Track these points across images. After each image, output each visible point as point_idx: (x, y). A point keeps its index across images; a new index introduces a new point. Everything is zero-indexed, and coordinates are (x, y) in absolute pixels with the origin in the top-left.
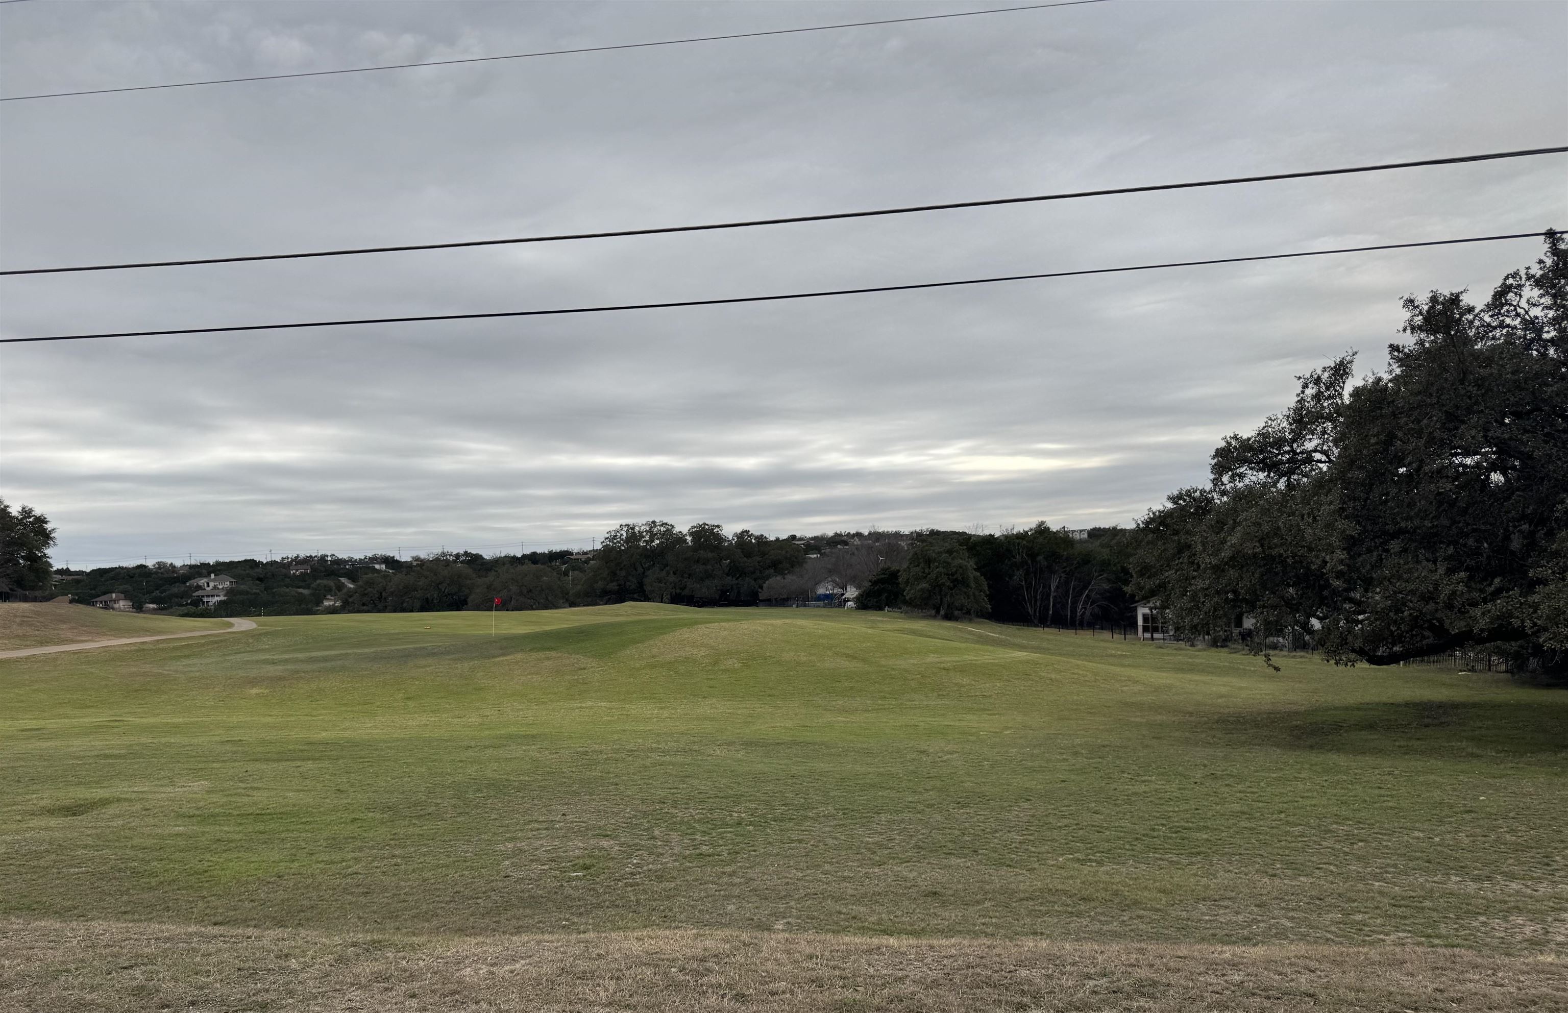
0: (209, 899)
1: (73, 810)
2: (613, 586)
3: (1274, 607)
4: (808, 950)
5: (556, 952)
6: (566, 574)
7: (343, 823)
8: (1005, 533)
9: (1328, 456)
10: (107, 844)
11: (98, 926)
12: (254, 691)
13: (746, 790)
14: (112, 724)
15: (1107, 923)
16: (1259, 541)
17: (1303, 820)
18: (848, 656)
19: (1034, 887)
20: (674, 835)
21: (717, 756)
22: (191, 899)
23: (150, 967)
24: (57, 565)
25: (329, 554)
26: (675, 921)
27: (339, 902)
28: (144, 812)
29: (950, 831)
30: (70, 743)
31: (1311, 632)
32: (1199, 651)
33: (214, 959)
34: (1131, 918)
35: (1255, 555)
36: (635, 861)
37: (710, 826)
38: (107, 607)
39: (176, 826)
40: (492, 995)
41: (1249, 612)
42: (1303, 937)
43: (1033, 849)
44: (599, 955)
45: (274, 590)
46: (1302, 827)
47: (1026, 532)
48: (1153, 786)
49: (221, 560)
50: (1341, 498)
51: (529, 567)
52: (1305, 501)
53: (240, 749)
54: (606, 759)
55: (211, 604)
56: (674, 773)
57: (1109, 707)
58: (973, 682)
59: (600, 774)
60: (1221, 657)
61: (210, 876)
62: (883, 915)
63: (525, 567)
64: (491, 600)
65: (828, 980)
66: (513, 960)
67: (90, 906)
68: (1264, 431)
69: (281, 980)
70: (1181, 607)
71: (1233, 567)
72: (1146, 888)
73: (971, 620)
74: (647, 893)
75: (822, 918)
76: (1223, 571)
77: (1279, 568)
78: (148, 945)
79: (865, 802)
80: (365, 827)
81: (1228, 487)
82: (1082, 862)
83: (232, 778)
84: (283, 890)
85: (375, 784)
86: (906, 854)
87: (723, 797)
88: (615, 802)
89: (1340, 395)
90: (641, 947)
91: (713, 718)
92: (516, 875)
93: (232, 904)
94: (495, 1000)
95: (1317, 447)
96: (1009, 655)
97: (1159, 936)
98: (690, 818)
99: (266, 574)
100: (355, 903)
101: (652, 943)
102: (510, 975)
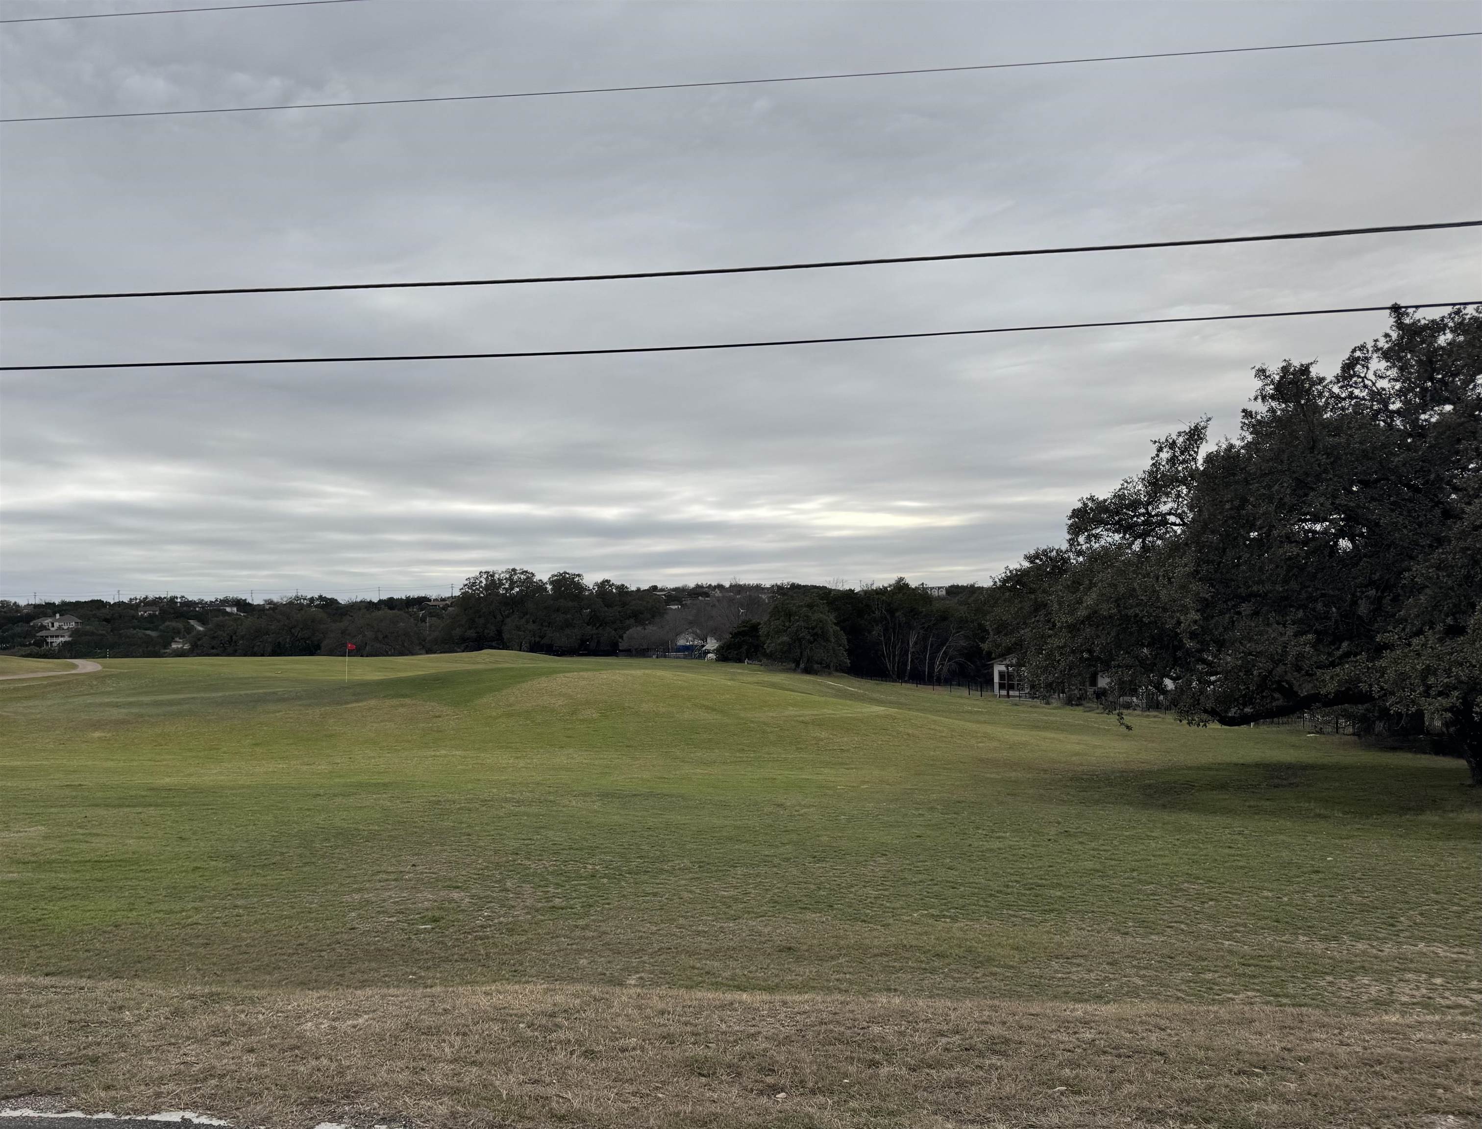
0: (42, 948)
2: (471, 633)
3: (1129, 667)
4: (661, 1006)
5: (401, 1007)
6: (423, 620)
7: (184, 871)
8: (865, 588)
9: (1182, 519)
12: (97, 734)
15: (959, 980)
16: (1115, 602)
18: (707, 708)
19: (888, 943)
20: (527, 886)
21: (573, 806)
22: (23, 948)
25: (179, 596)
26: (525, 976)
27: (178, 953)
29: (806, 885)
31: (1163, 691)
32: (1055, 708)
33: (44, 1011)
34: (984, 975)
35: (1111, 615)
36: (486, 914)
37: (563, 878)
39: (9, 871)
40: (333, 1049)
41: (1103, 671)
42: (1154, 996)
43: (888, 905)
44: (445, 1009)
45: (121, 632)
46: (1154, 885)
47: (886, 588)
48: (1007, 842)
49: (67, 600)
50: (1196, 561)
51: (385, 612)
52: (1160, 563)
53: (79, 793)
54: (459, 809)
55: (54, 644)
56: (528, 823)
57: (965, 762)
58: (831, 736)
59: (452, 824)
60: (1075, 715)
61: (44, 925)
62: (737, 970)
63: (381, 613)
64: (344, 645)
65: (680, 1036)
66: (357, 1014)
68: (1120, 493)
69: (114, 1032)
70: (1036, 664)
71: (1089, 625)
72: (999, 944)
73: (830, 674)
74: (497, 947)
75: (675, 972)
76: (1079, 629)
77: (1135, 628)
80: (206, 876)
81: (1084, 547)
82: (936, 918)
83: (70, 824)
84: (120, 940)
85: (219, 832)
86: (762, 908)
87: (577, 849)
88: (467, 853)
89: (1194, 459)
90: (489, 1001)
91: (570, 768)
92: (362, 927)
93: (66, 953)
94: (337, 1055)
95: (1171, 509)
96: (868, 710)
97: (1012, 993)
98: (543, 870)
99: (113, 615)
100: (195, 953)
101: (501, 997)
102: (352, 1030)
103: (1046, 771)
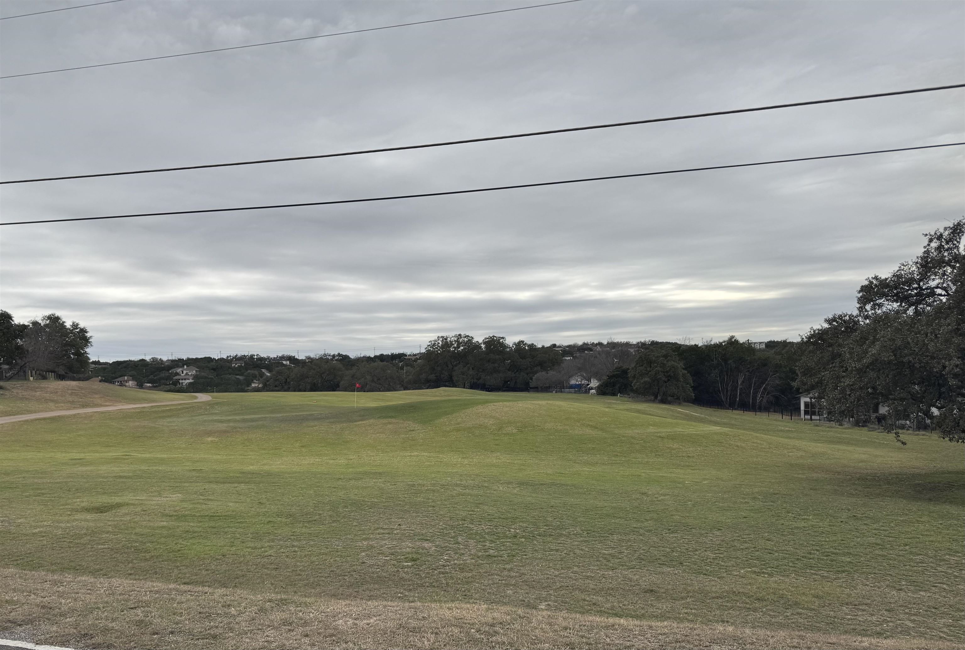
0: (181, 568)
1: (100, 510)
2: (432, 377)
3: (902, 399)
4: (564, 624)
5: (396, 614)
6: (402, 368)
7: (262, 523)
8: (706, 344)
9: (947, 291)
10: (121, 531)
11: (116, 582)
12: (210, 439)
13: (519, 515)
14: (124, 457)
15: (775, 617)
16: (893, 352)
17: (923, 551)
18: (591, 426)
19: (724, 590)
20: (472, 542)
21: (500, 491)
22: (170, 567)
23: (146, 608)
24: (93, 358)
25: (255, 354)
26: (472, 598)
27: (260, 574)
28: (142, 512)
29: (663, 549)
30: (100, 468)
31: (931, 417)
32: (845, 429)
33: (185, 606)
34: (792, 614)
35: (890, 362)
36: (445, 558)
37: (495, 537)
38: (121, 385)
39: (162, 521)
40: (355, 638)
41: (884, 402)
42: (922, 635)
43: (723, 564)
44: (423, 617)
45: (222, 376)
46: (923, 556)
47: (721, 343)
48: (810, 523)
49: (191, 357)
50: (957, 321)
51: (378, 363)
52: (929, 324)
53: (201, 475)
54: (427, 490)
55: (184, 384)
56: (471, 501)
57: (779, 466)
58: (681, 447)
59: (423, 500)
60: (862, 433)
61: (182, 554)
62: (615, 604)
63: (376, 364)
64: (354, 385)
65: (578, 645)
66: (369, 617)
67: (110, 569)
68: (898, 273)
69: (226, 620)
70: (833, 397)
71: (873, 370)
72: (804, 593)
73: (680, 404)
74: (453, 579)
75: (572, 603)
76: (865, 372)
77: (907, 372)
78: (146, 595)
79: (602, 526)
80: (275, 527)
81: (870, 313)
82: (758, 574)
83: (196, 493)
84: (226, 564)
85: (282, 500)
86: (632, 563)
87: (504, 519)
88: (432, 518)
89: (957, 247)
90: (451, 614)
91: (498, 466)
92: (369, 562)
93: (195, 571)
94: (358, 642)
95: (939, 284)
96: (708, 429)
97: (814, 627)
98: (482, 531)
99: (217, 366)
100: (269, 574)
101: (458, 612)
102: (367, 626)
103: (839, 473)
